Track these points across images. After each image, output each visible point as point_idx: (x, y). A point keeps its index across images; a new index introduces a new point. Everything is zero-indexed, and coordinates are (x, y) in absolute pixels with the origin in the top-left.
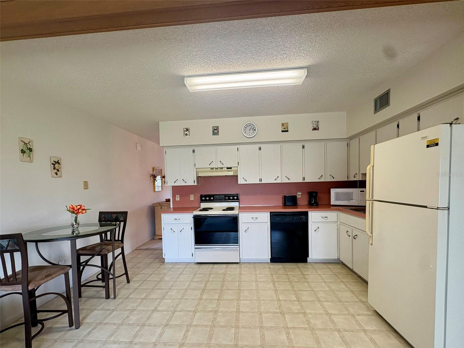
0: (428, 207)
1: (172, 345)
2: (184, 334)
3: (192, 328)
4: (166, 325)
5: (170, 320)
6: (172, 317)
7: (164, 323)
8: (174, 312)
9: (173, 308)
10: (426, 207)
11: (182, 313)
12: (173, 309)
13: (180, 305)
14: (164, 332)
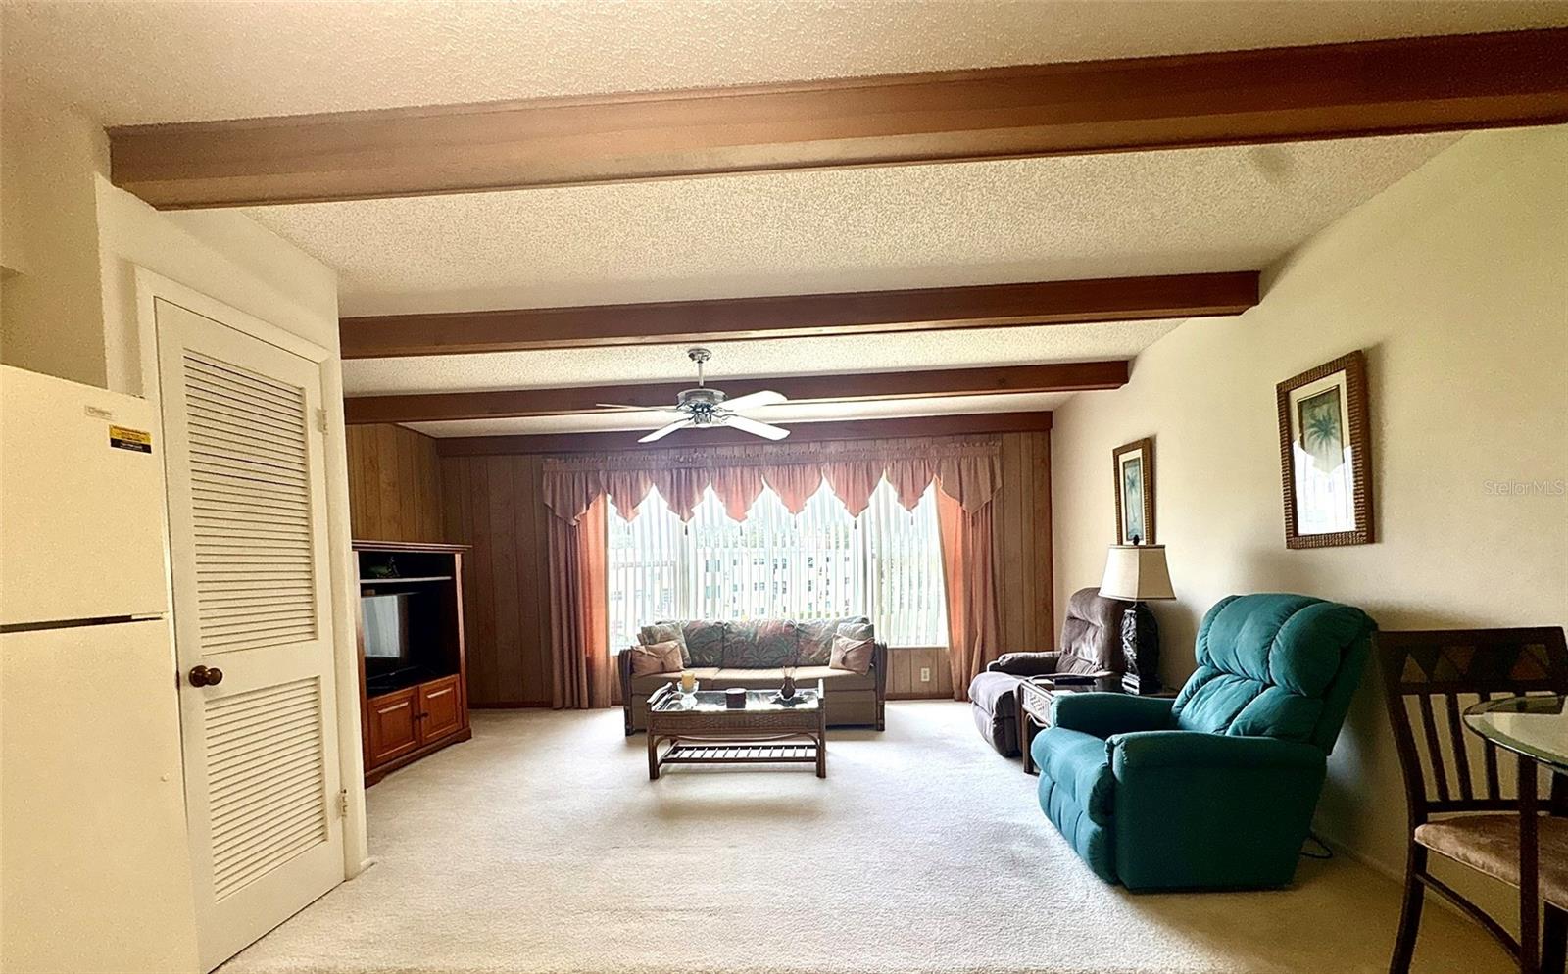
10: (127, 619)
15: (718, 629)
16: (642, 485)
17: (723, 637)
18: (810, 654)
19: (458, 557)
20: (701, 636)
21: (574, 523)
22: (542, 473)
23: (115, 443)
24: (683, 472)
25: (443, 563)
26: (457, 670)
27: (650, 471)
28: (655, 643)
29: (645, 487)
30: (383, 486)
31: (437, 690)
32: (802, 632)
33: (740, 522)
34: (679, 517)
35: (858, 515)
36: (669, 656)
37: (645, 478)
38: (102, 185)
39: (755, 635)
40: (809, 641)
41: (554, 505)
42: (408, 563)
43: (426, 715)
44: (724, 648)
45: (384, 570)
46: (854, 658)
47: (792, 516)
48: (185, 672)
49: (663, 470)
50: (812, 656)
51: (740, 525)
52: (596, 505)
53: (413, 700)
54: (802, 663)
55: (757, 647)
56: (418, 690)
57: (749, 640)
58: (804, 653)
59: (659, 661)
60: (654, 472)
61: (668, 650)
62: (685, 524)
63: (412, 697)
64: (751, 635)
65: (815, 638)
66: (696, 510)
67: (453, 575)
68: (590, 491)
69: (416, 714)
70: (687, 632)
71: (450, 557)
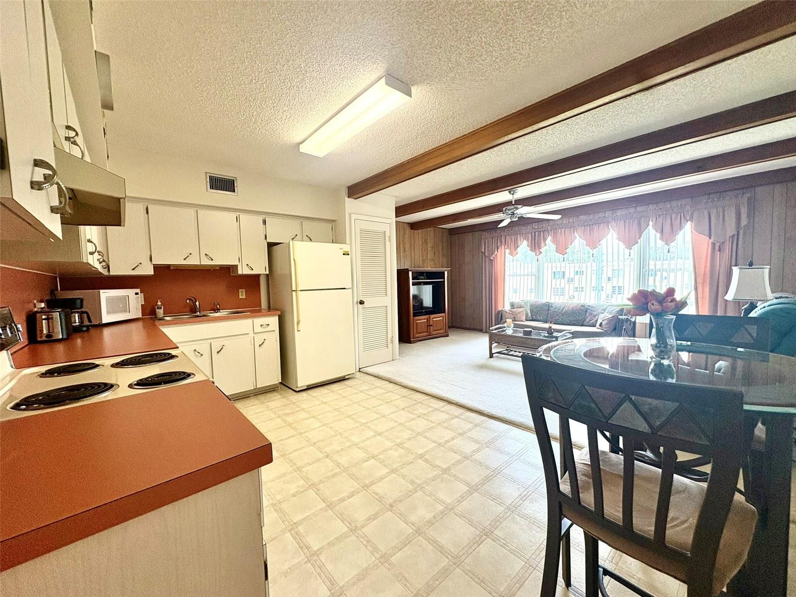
1: (470, 438)
2: (452, 440)
3: (441, 441)
4: (466, 458)
5: (459, 462)
6: (453, 465)
7: (468, 461)
8: (446, 471)
9: (443, 478)
10: (345, 289)
11: (438, 463)
12: (445, 475)
13: (430, 476)
14: (474, 451)
15: (546, 305)
16: (519, 241)
17: (549, 309)
18: (591, 321)
19: (446, 273)
20: (538, 308)
21: (492, 258)
22: (481, 239)
23: (344, 254)
24: (537, 233)
25: (441, 275)
26: (444, 312)
27: (523, 234)
28: (514, 308)
29: (520, 241)
30: (429, 248)
31: (437, 318)
32: (589, 309)
33: (564, 255)
34: (534, 253)
35: (632, 249)
36: (519, 315)
37: (520, 238)
38: (346, 198)
39: (563, 309)
40: (591, 314)
41: (485, 251)
42: (430, 275)
43: (432, 325)
44: (548, 313)
45: (422, 277)
46: (606, 324)
47: (591, 251)
48: (358, 301)
49: (528, 233)
50: (591, 322)
51: (563, 256)
52: (501, 250)
53: (428, 320)
54: (586, 324)
55: (563, 314)
56: (430, 317)
57: (559, 311)
58: (587, 320)
59: (513, 316)
60: (524, 234)
61: (518, 312)
62: (537, 257)
63: (427, 319)
64: (561, 309)
65: (595, 313)
66: (542, 250)
67: (444, 279)
68: (498, 244)
69: (429, 324)
70: (532, 306)
71: (444, 273)
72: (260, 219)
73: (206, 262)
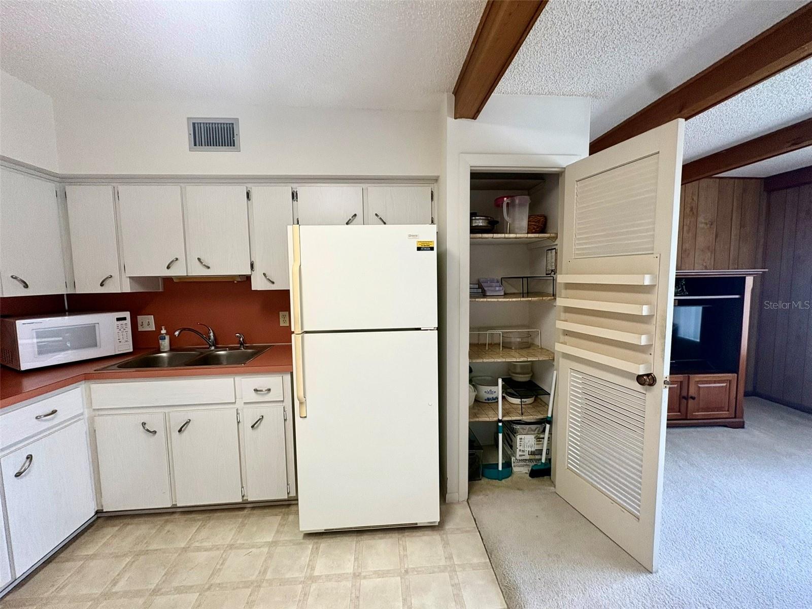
0: (422, 329)
10: (419, 329)
19: (749, 280)
26: (735, 369)
31: (710, 382)
43: (693, 398)
53: (683, 384)
56: (689, 379)
63: (682, 382)
67: (742, 294)
69: (684, 394)
71: (743, 280)
72: (287, 191)
73: (197, 271)
